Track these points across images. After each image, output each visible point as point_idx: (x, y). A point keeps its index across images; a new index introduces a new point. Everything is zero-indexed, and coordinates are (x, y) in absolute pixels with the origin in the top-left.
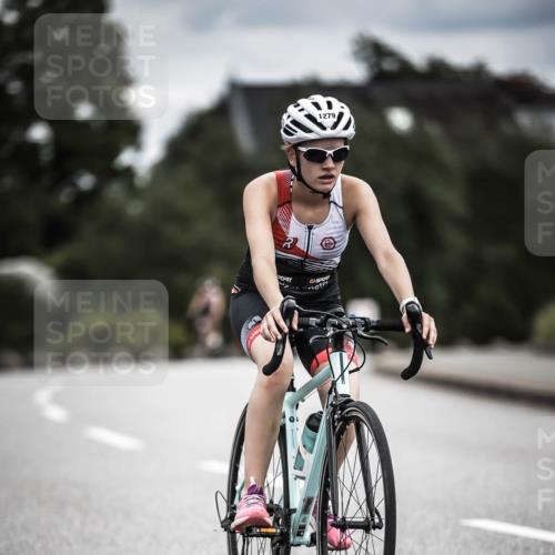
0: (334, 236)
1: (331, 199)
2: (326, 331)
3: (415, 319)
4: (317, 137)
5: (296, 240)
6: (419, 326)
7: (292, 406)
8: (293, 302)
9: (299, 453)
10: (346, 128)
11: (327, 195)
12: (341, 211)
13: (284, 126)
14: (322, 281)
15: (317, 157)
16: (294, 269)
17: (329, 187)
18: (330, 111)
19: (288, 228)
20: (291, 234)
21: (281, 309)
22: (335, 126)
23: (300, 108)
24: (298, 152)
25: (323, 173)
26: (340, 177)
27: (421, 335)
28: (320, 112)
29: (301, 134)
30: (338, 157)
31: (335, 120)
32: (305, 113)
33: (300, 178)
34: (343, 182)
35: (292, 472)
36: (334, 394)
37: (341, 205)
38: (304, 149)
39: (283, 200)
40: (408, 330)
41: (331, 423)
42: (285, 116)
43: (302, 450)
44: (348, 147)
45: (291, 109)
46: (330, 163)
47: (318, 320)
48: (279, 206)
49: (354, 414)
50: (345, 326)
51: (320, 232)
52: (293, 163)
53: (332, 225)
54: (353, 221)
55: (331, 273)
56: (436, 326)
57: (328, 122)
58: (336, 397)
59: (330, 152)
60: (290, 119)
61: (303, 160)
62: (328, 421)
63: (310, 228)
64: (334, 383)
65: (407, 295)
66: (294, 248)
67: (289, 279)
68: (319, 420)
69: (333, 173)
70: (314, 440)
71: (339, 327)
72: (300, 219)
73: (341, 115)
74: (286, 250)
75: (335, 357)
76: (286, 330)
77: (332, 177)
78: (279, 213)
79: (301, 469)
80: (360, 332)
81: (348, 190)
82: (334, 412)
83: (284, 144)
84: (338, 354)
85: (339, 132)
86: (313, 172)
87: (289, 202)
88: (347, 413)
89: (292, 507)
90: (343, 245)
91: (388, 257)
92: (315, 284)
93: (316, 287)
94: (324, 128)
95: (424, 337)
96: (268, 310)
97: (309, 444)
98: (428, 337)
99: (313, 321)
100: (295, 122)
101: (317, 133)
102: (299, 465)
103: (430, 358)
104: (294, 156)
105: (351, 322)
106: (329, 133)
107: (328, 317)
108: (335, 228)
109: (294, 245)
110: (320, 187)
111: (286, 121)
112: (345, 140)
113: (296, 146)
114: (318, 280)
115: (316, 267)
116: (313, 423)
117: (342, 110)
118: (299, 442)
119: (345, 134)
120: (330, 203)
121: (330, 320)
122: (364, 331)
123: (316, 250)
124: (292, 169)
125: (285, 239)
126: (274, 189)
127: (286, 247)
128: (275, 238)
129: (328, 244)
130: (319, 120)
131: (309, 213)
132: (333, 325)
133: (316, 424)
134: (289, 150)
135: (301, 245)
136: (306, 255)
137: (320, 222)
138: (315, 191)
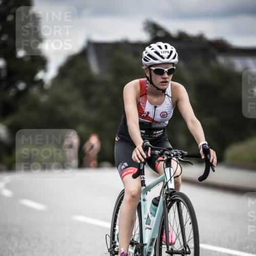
0: (167, 111)
1: (166, 93)
2: (163, 158)
3: (206, 152)
4: (160, 62)
5: (148, 113)
6: (208, 156)
7: (144, 194)
8: (148, 143)
9: (148, 216)
10: (174, 58)
11: (164, 91)
12: (170, 99)
13: (144, 57)
14: (159, 133)
15: (160, 72)
17: (165, 87)
18: (167, 50)
19: (145, 107)
20: (146, 110)
22: (169, 57)
23: (151, 48)
24: (150, 70)
25: (162, 80)
26: (171, 82)
27: (209, 160)
28: (161, 50)
29: (152, 61)
30: (170, 72)
31: (169, 54)
32: (154, 51)
33: (151, 83)
34: (171, 85)
35: (144, 226)
36: (166, 188)
37: (171, 96)
38: (153, 68)
39: (143, 93)
40: (203, 157)
42: (144, 52)
43: (150, 215)
44: (175, 68)
45: (147, 49)
46: (166, 75)
47: (159, 152)
48: (141, 96)
49: (176, 198)
50: (172, 155)
51: (160, 109)
52: (148, 75)
53: (166, 106)
54: (176, 104)
55: (164, 128)
56: (217, 155)
57: (166, 55)
58: (168, 189)
59: (166, 70)
60: (147, 54)
61: (153, 74)
62: (164, 202)
63: (155, 107)
64: (167, 183)
65: (202, 141)
66: (147, 117)
67: (144, 132)
68: (159, 201)
69: (168, 80)
70: (156, 210)
71: (170, 155)
72: (151, 103)
73: (171, 52)
74: (143, 117)
75: (167, 170)
76: (145, 157)
77: (167, 82)
78: (141, 100)
79: (149, 224)
80: (180, 158)
81: (174, 89)
82: (167, 197)
83: (143, 66)
84: (168, 168)
85: (171, 60)
86: (158, 79)
87: (146, 94)
88: (173, 197)
89: (144, 243)
91: (193, 122)
92: (156, 134)
93: (157, 136)
94: (163, 58)
95: (211, 161)
97: (154, 212)
98: (213, 161)
99: (157, 152)
100: (149, 55)
101: (160, 60)
102: (148, 222)
103: (214, 171)
104: (149, 72)
105: (175, 153)
106: (166, 60)
107: (165, 150)
109: (147, 115)
110: (161, 87)
111: (145, 54)
112: (173, 64)
113: (149, 67)
114: (158, 132)
115: (157, 126)
116: (155, 202)
117: (172, 50)
118: (148, 211)
119: (173, 61)
120: (165, 95)
121: (166, 152)
122: (182, 158)
123: (158, 118)
124: (147, 78)
125: (143, 112)
126: (139, 88)
127: (144, 116)
128: (139, 112)
129: (164, 115)
130: (161, 54)
131: (156, 100)
132: (167, 155)
133: (157, 203)
134: (146, 69)
135: (151, 115)
136: (153, 120)
137: (160, 104)
138: (158, 89)
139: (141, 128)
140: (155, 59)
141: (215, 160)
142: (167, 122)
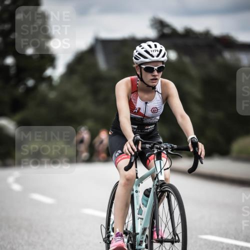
0: (157, 107)
1: (156, 90)
2: (154, 151)
3: (195, 145)
4: (150, 61)
5: (140, 109)
6: (197, 149)
7: (137, 186)
8: (139, 137)
9: (140, 207)
10: (163, 56)
11: (154, 88)
12: (160, 95)
13: (134, 56)
14: (151, 127)
15: (150, 70)
16: (138, 122)
17: (155, 84)
18: (156, 49)
19: (136, 103)
20: (137, 106)
21: (134, 141)
22: (158, 56)
23: (142, 47)
24: (141, 68)
25: (152, 78)
26: (160, 79)
27: (198, 153)
28: (151, 49)
29: (142, 59)
30: (159, 70)
31: (158, 53)
32: (144, 50)
33: (142, 80)
34: (161, 82)
35: (137, 216)
36: (157, 180)
37: (161, 92)
38: (144, 66)
39: (134, 90)
40: (192, 150)
41: (156, 193)
42: (135, 51)
43: (142, 206)
44: (164, 66)
45: (138, 48)
46: (156, 73)
47: (150, 146)
48: (132, 93)
49: (167, 189)
50: (162, 149)
51: (151, 105)
52: (139, 73)
53: (157, 102)
54: (166, 100)
55: (155, 124)
57: (155, 54)
58: (158, 181)
59: (156, 68)
60: (138, 52)
61: (143, 71)
62: (154, 193)
63: (146, 103)
64: (157, 175)
65: (191, 134)
66: (139, 113)
67: (136, 127)
68: (150, 192)
69: (157, 77)
70: (147, 201)
71: (160, 149)
72: (141, 99)
73: (161, 51)
74: (135, 113)
75: (158, 162)
76: (136, 150)
77: (156, 79)
78: (132, 96)
79: (141, 215)
80: (169, 151)
81: (164, 86)
82: (157, 188)
83: (134, 64)
84: (159, 161)
85: (160, 58)
86: (148, 77)
87: (137, 91)
88: (163, 189)
89: (137, 232)
90: (161, 111)
91: (182, 116)
92: (148, 129)
94: (153, 57)
95: (199, 154)
96: (127, 141)
97: (145, 203)
98: (201, 154)
99: (148, 146)
100: (139, 54)
101: (150, 59)
102: (140, 213)
103: (202, 163)
104: (139, 70)
105: (165, 147)
106: (155, 59)
107: (155, 144)
108: (158, 103)
109: (138, 111)
110: (151, 84)
111: (135, 53)
112: (163, 62)
113: (140, 65)
114: (149, 127)
116: (147, 193)
117: (161, 48)
118: (140, 202)
119: (163, 59)
120: (156, 91)
121: (156, 146)
122: (171, 151)
123: (149, 113)
125: (135, 108)
126: (130, 85)
127: (135, 112)
128: (130, 108)
129: (154, 110)
130: (151, 53)
131: (146, 96)
132: (157, 148)
133: (148, 194)
134: (137, 67)
135: (142, 111)
136: (144, 116)
137: (151, 100)
138: (148, 86)
139: (132, 124)
140: (145, 58)
141: (203, 153)
142: (158, 118)
